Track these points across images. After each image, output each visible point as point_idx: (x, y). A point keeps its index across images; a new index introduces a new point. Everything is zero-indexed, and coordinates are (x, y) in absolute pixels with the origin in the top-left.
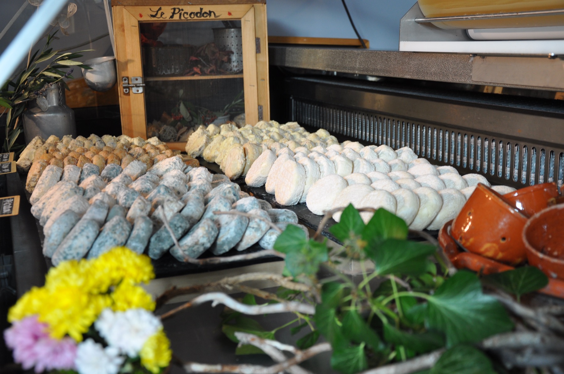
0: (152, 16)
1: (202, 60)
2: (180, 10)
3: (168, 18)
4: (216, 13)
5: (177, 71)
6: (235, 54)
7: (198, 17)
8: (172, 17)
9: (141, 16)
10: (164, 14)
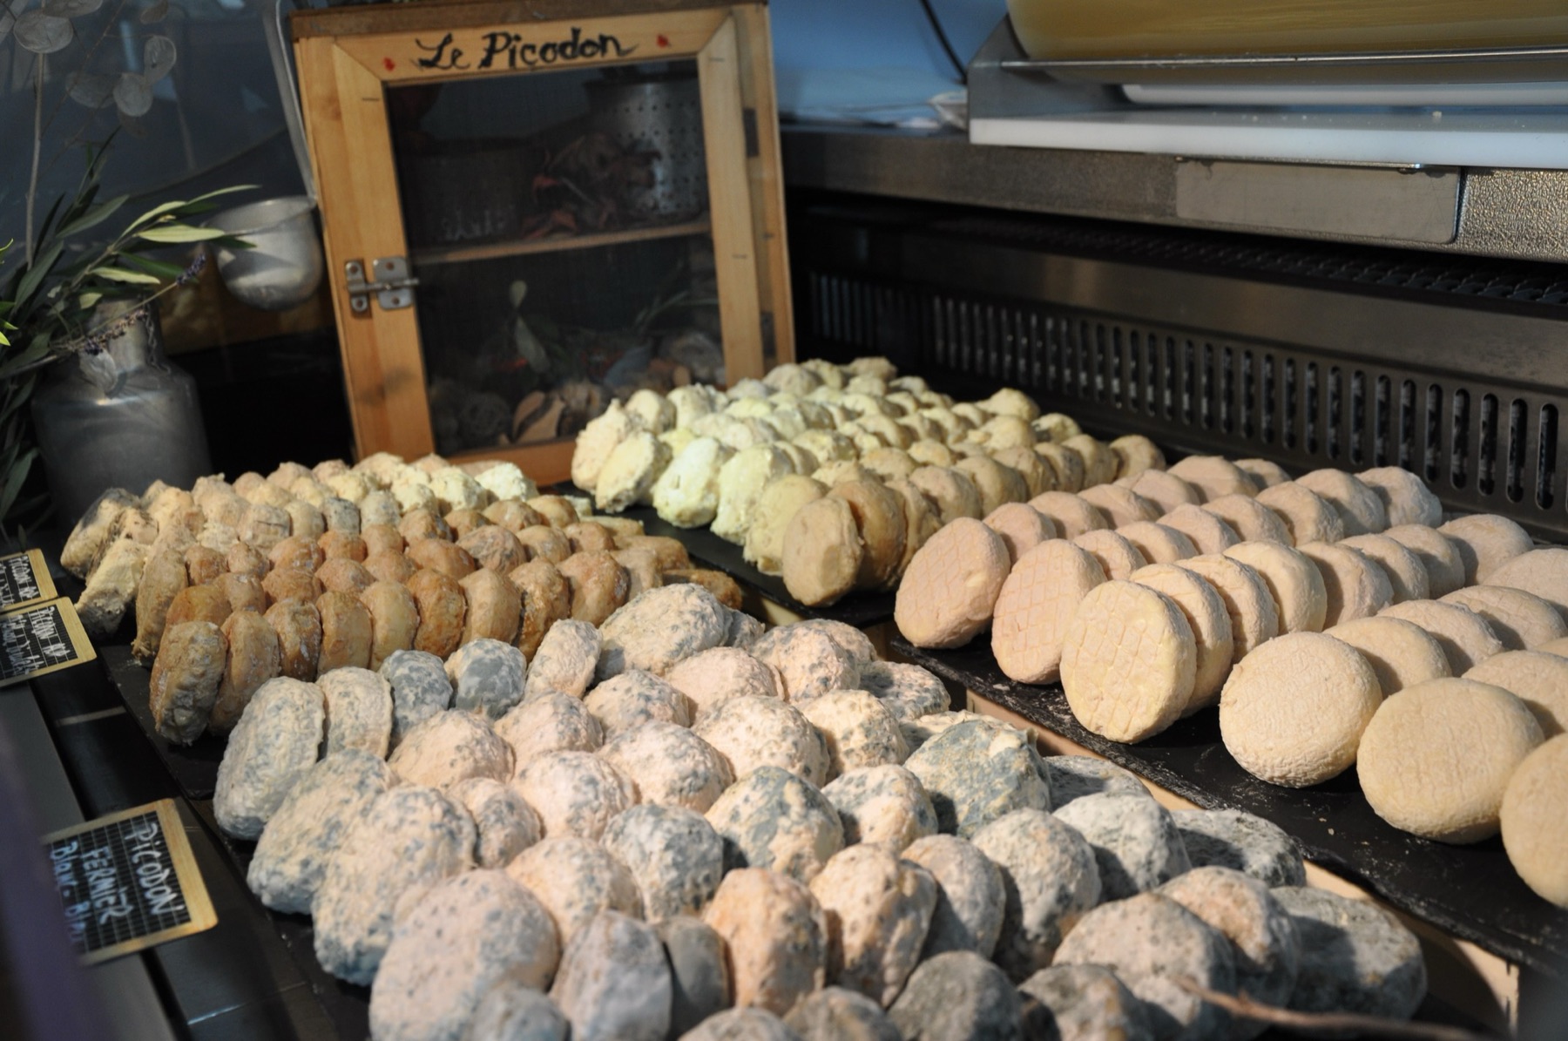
0: (426, 63)
1: (572, 186)
2: (509, 40)
3: (474, 68)
4: (621, 40)
5: (501, 226)
6: (667, 160)
7: (565, 56)
8: (486, 62)
9: (390, 65)
10: (460, 54)
